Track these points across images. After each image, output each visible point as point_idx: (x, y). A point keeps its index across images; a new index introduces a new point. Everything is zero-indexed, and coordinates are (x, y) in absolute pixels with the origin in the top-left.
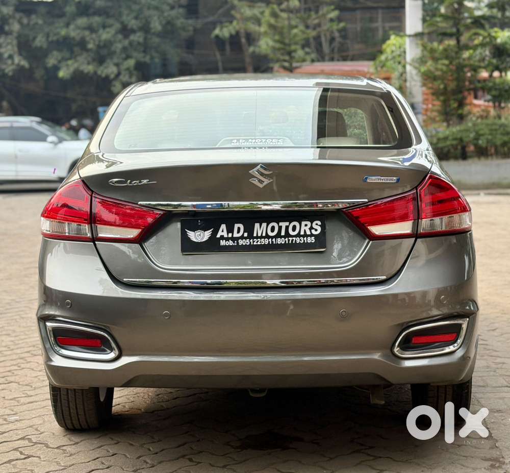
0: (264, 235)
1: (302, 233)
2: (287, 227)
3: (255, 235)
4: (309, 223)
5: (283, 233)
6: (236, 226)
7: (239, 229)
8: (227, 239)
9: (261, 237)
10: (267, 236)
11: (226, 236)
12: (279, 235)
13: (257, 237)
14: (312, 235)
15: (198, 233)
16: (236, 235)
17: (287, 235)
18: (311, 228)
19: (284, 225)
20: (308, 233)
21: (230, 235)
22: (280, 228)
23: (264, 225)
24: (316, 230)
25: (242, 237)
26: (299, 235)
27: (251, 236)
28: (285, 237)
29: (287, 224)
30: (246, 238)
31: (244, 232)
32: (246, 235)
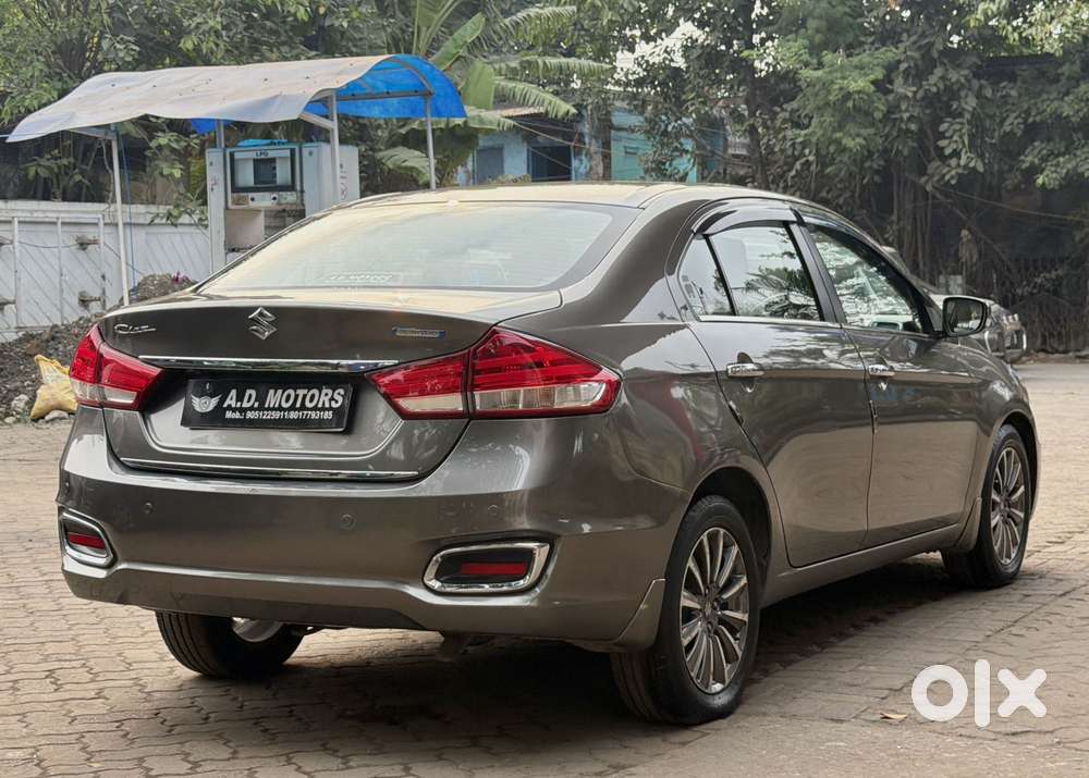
0: (277, 406)
1: (320, 406)
2: (305, 396)
3: (266, 406)
4: (330, 392)
5: (298, 405)
6: (248, 392)
7: (250, 396)
8: (235, 410)
9: (274, 409)
10: (280, 408)
11: (233, 406)
12: (292, 408)
13: (269, 409)
14: (331, 408)
15: (204, 400)
16: (246, 405)
17: (303, 407)
18: (332, 399)
19: (301, 392)
20: (327, 405)
21: (239, 405)
22: (297, 396)
23: (280, 392)
24: (337, 402)
25: (252, 408)
26: (315, 408)
27: (262, 408)
28: (299, 410)
29: (305, 391)
30: (255, 410)
31: (256, 400)
32: (256, 405)
